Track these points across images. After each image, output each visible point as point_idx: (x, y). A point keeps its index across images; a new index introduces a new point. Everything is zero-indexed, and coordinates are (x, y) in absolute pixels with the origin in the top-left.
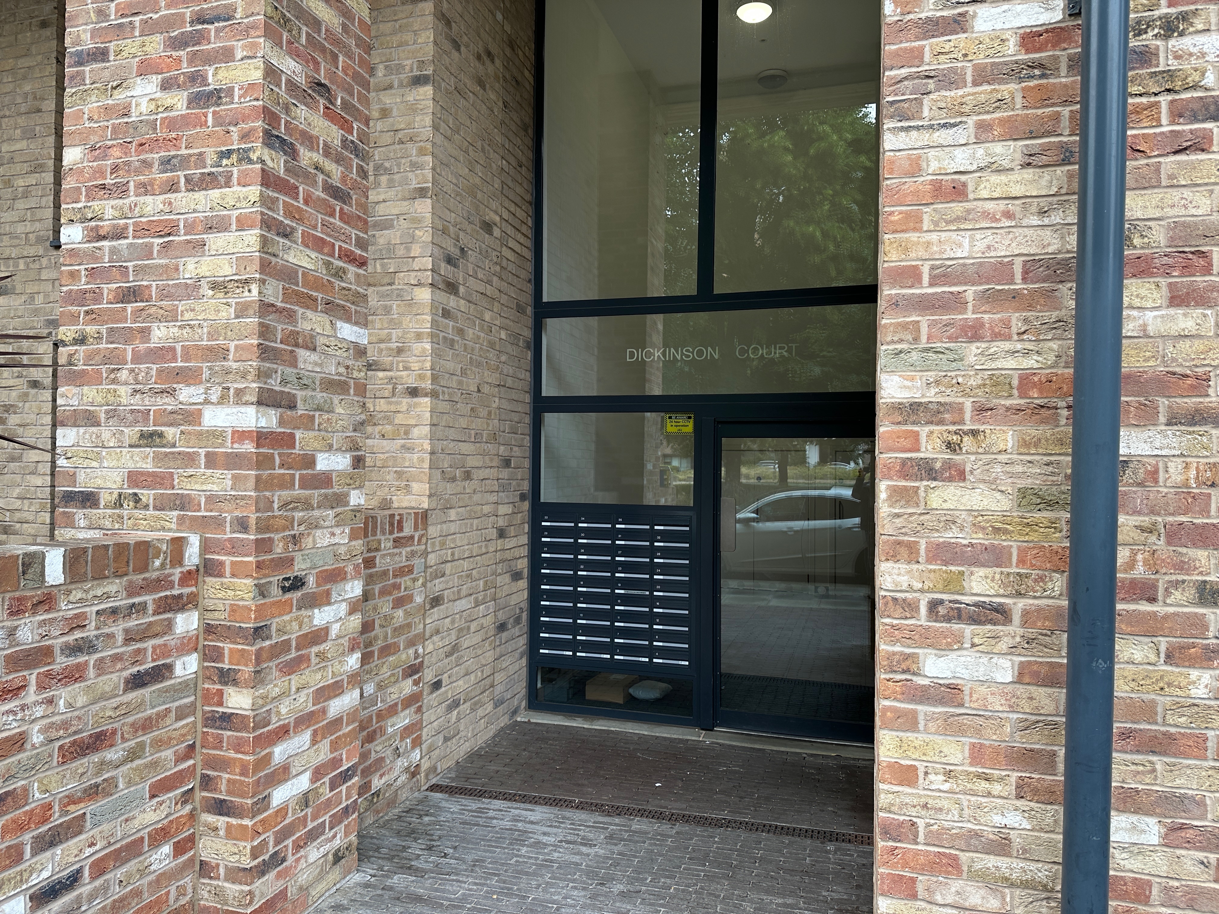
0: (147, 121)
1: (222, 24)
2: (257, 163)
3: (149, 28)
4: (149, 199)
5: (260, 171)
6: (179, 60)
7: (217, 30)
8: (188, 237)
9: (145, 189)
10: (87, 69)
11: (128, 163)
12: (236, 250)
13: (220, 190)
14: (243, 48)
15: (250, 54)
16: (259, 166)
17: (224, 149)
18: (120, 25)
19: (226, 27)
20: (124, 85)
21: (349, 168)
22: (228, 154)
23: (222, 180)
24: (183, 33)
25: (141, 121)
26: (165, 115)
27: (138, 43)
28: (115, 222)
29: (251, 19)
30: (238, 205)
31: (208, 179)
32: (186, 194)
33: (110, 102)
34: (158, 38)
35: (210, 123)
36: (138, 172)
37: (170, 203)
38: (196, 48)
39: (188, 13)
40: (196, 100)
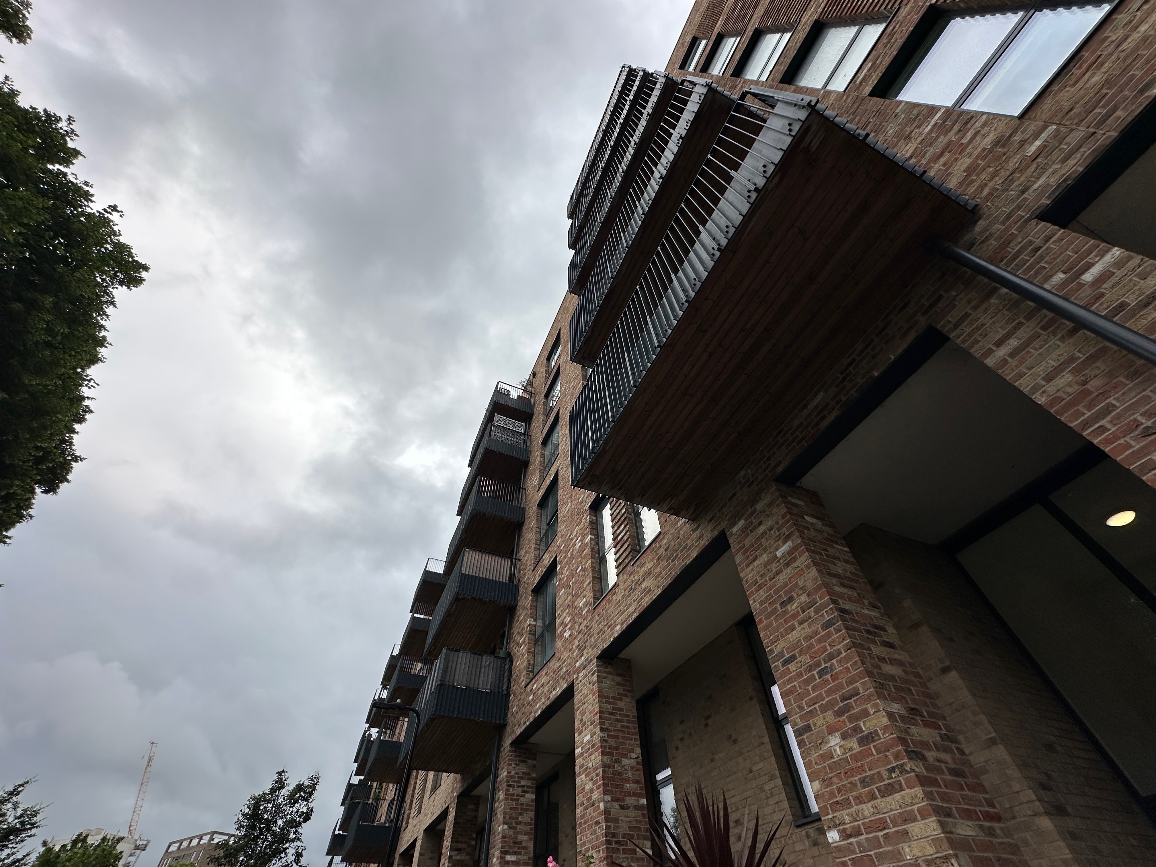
0: (843, 759)
1: (856, 698)
2: (911, 772)
3: (824, 709)
4: (864, 806)
5: (915, 777)
6: (844, 722)
7: (855, 701)
8: (896, 829)
9: (860, 800)
10: (805, 737)
11: (844, 786)
12: (928, 834)
13: (900, 793)
14: (872, 707)
15: (876, 710)
16: (913, 774)
17: (889, 767)
18: (811, 711)
19: (858, 699)
20: (824, 741)
21: (952, 752)
22: (892, 770)
23: (897, 787)
24: (840, 707)
25: (840, 760)
26: (850, 753)
27: (822, 718)
28: (852, 824)
29: (868, 692)
30: (914, 802)
31: (890, 788)
32: (882, 800)
33: (821, 752)
34: (829, 713)
35: (875, 753)
36: (852, 791)
37: (876, 807)
38: (849, 714)
39: (837, 696)
40: (862, 741)
